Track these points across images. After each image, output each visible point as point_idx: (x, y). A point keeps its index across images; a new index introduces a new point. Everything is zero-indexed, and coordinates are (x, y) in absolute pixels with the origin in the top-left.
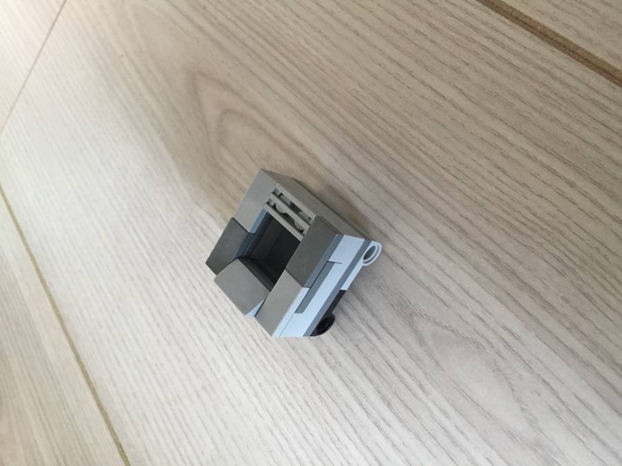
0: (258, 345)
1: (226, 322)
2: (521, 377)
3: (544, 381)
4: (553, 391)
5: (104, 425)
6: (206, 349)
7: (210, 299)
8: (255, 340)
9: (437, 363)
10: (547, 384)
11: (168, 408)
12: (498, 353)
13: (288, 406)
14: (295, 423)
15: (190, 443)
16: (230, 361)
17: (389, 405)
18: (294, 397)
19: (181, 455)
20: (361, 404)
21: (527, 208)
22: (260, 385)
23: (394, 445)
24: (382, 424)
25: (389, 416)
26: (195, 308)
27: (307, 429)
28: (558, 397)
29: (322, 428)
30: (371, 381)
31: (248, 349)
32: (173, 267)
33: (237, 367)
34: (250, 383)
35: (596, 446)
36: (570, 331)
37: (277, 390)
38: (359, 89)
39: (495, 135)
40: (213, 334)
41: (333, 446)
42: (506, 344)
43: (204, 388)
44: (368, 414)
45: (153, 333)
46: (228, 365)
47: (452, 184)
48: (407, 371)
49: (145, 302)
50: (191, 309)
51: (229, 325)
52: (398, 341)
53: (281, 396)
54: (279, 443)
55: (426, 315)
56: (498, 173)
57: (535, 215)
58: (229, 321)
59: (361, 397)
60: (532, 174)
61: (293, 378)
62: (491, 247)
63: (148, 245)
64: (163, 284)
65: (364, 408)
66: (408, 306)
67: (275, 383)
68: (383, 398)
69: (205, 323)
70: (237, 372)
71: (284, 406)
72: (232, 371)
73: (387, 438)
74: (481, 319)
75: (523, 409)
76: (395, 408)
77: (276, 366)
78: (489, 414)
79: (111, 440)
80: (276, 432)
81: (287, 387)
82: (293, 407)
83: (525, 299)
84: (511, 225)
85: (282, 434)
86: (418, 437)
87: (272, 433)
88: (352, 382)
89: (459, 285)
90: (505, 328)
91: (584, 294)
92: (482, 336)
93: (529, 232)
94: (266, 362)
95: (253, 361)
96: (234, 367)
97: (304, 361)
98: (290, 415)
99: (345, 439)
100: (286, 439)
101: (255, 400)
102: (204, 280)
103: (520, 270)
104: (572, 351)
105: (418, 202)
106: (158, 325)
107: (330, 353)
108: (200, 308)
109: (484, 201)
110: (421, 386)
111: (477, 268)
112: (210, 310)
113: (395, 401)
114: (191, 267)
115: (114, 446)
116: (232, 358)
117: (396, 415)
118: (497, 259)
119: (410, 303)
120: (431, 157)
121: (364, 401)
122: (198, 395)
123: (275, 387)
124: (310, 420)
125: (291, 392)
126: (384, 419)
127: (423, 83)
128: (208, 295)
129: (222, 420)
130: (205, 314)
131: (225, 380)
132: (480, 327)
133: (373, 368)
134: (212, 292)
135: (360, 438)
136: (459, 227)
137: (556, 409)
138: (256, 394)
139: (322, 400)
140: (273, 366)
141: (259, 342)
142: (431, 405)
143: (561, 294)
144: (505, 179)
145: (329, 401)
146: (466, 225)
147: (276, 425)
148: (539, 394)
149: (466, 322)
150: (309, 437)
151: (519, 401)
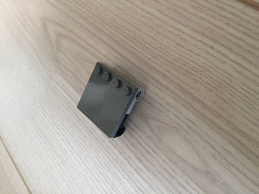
0: (83, 141)
3: (207, 142)
6: (61, 145)
7: (61, 122)
8: (81, 138)
9: (160, 140)
10: (209, 143)
12: (186, 132)
13: (98, 167)
14: (101, 174)
15: (58, 187)
16: (71, 149)
17: (141, 161)
18: (100, 162)
20: (129, 162)
21: (193, 61)
22: (85, 158)
23: (144, 180)
24: (138, 170)
25: (141, 166)
26: (55, 127)
29: (113, 175)
32: (44, 109)
34: (80, 158)
35: (234, 171)
36: (217, 117)
37: (93, 160)
38: (115, 17)
39: (176, 29)
40: (63, 138)
43: (62, 162)
44: (132, 166)
45: (39, 140)
46: (71, 151)
47: (159, 55)
48: (147, 144)
49: (34, 127)
50: (53, 128)
53: (94, 162)
54: (95, 184)
56: (178, 47)
57: (197, 64)
58: (70, 131)
59: (128, 159)
60: (194, 45)
61: (98, 153)
62: (180, 82)
64: (40, 118)
65: (130, 164)
67: (91, 157)
68: (138, 158)
69: (60, 133)
70: (74, 154)
71: (96, 167)
72: (73, 153)
73: (141, 176)
75: (199, 157)
76: (143, 163)
77: (91, 149)
78: (184, 160)
80: (94, 179)
81: (97, 158)
82: (100, 167)
83: (196, 105)
84: (186, 71)
85: (96, 179)
86: (154, 174)
87: (92, 180)
88: (124, 152)
89: (166, 102)
91: (222, 99)
92: (178, 124)
93: (194, 73)
95: (81, 148)
96: (73, 152)
98: (99, 170)
100: (98, 182)
101: (84, 166)
102: (57, 114)
103: (193, 91)
104: (219, 127)
105: (145, 65)
106: (40, 136)
108: (57, 127)
109: (174, 61)
110: (154, 151)
111: (173, 93)
113: (143, 159)
114: (52, 109)
116: (72, 147)
117: (144, 165)
118: (181, 87)
119: (146, 113)
120: (149, 44)
121: (130, 161)
122: (60, 166)
123: (91, 159)
124: (107, 172)
125: (98, 160)
127: (142, 9)
128: (59, 120)
130: (59, 129)
131: (70, 158)
133: (132, 145)
134: (61, 118)
135: (129, 178)
136: (164, 75)
137: (214, 155)
138: (84, 163)
139: (112, 162)
140: (89, 149)
141: (83, 139)
142: (158, 159)
143: (212, 100)
144: (182, 49)
145: (115, 162)
146: (166, 73)
147: (93, 176)
149: (171, 119)
150: (108, 180)
151: (197, 153)
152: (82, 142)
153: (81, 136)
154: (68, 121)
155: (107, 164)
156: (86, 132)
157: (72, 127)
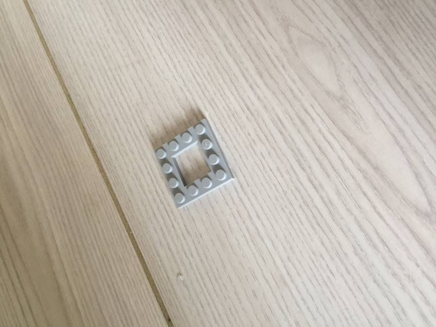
1: (162, 21)
2: (343, 63)
4: (358, 71)
5: (58, 82)
11: (109, 73)
19: (115, 101)
27: (206, 88)
28: (360, 74)
30: (253, 62)
31: (175, 40)
33: (165, 50)
41: (220, 98)
42: (340, 45)
51: (164, 24)
52: (275, 40)
55: (297, 26)
66: (288, 20)
74: (329, 31)
79: (62, 92)
90: (341, 36)
94: (186, 48)
97: (212, 49)
99: (229, 94)
107: (231, 45)
112: (151, 14)
115: (64, 96)
126: (256, 84)
129: (148, 81)
132: (327, 34)
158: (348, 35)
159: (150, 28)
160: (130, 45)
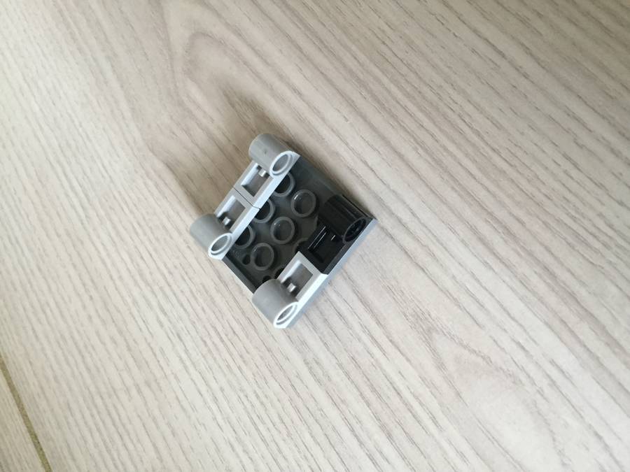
1: (182, 305)
2: (566, 425)
3: (596, 434)
4: (606, 447)
5: (16, 409)
6: (152, 336)
7: (163, 275)
9: (458, 394)
10: (600, 438)
11: (98, 401)
12: (540, 392)
14: (264, 441)
15: (124, 445)
16: (184, 356)
17: (389, 436)
18: (266, 410)
19: (113, 459)
20: (352, 431)
21: (600, 215)
22: (222, 390)
24: (378, 456)
25: (388, 449)
26: (142, 285)
27: (280, 451)
28: (611, 455)
29: (299, 452)
30: (369, 405)
31: (209, 342)
32: (115, 227)
33: (193, 364)
37: (244, 399)
38: (386, 28)
39: (569, 115)
42: (553, 383)
43: (148, 384)
44: (361, 443)
45: (84, 307)
46: (181, 359)
47: (503, 172)
48: (417, 398)
49: (75, 266)
51: (185, 310)
52: (408, 360)
53: (249, 406)
54: (241, 461)
55: (449, 333)
56: (567, 166)
57: (611, 226)
59: (353, 422)
60: (613, 174)
61: (266, 387)
62: (548, 259)
63: (82, 195)
64: (101, 248)
65: (356, 436)
66: (426, 319)
67: (242, 390)
68: (383, 427)
69: (154, 304)
70: (191, 369)
71: (251, 419)
72: (186, 367)
74: (523, 348)
75: (564, 464)
76: (397, 441)
78: (519, 464)
79: (24, 429)
80: (239, 449)
81: (257, 396)
82: (264, 423)
83: (585, 331)
84: (577, 235)
85: (245, 451)
87: (233, 450)
88: (343, 401)
89: (498, 302)
90: (552, 362)
92: (523, 369)
93: (597, 245)
94: (232, 364)
95: (215, 359)
96: (188, 363)
97: (281, 368)
98: (257, 429)
100: (250, 458)
101: (214, 407)
102: (156, 250)
103: (582, 293)
105: (453, 188)
106: (91, 298)
107: (317, 363)
108: (147, 284)
109: (544, 199)
110: (434, 419)
111: (524, 282)
112: (161, 289)
113: (398, 433)
114: (140, 231)
115: (28, 435)
116: (186, 351)
117: (397, 449)
118: (553, 276)
119: (429, 315)
120: (478, 134)
121: (357, 427)
122: (139, 391)
123: (242, 395)
124: (284, 440)
125: (262, 403)
126: (381, 453)
127: (475, 31)
128: (158, 268)
129: (169, 424)
130: (153, 292)
131: (176, 377)
132: (520, 356)
133: (374, 390)
134: (165, 265)
136: (505, 228)
138: (215, 399)
139: (302, 419)
140: (239, 368)
144: (574, 173)
145: (311, 420)
146: (515, 227)
148: (587, 449)
149: (503, 349)
150: (280, 460)
151: (561, 453)
152: (221, 346)
153: (220, 329)
154: (186, 278)
155: (286, 420)
156: (238, 321)
157: (196, 299)
158: (566, 359)
159: (162, 317)
160: (129, 349)
